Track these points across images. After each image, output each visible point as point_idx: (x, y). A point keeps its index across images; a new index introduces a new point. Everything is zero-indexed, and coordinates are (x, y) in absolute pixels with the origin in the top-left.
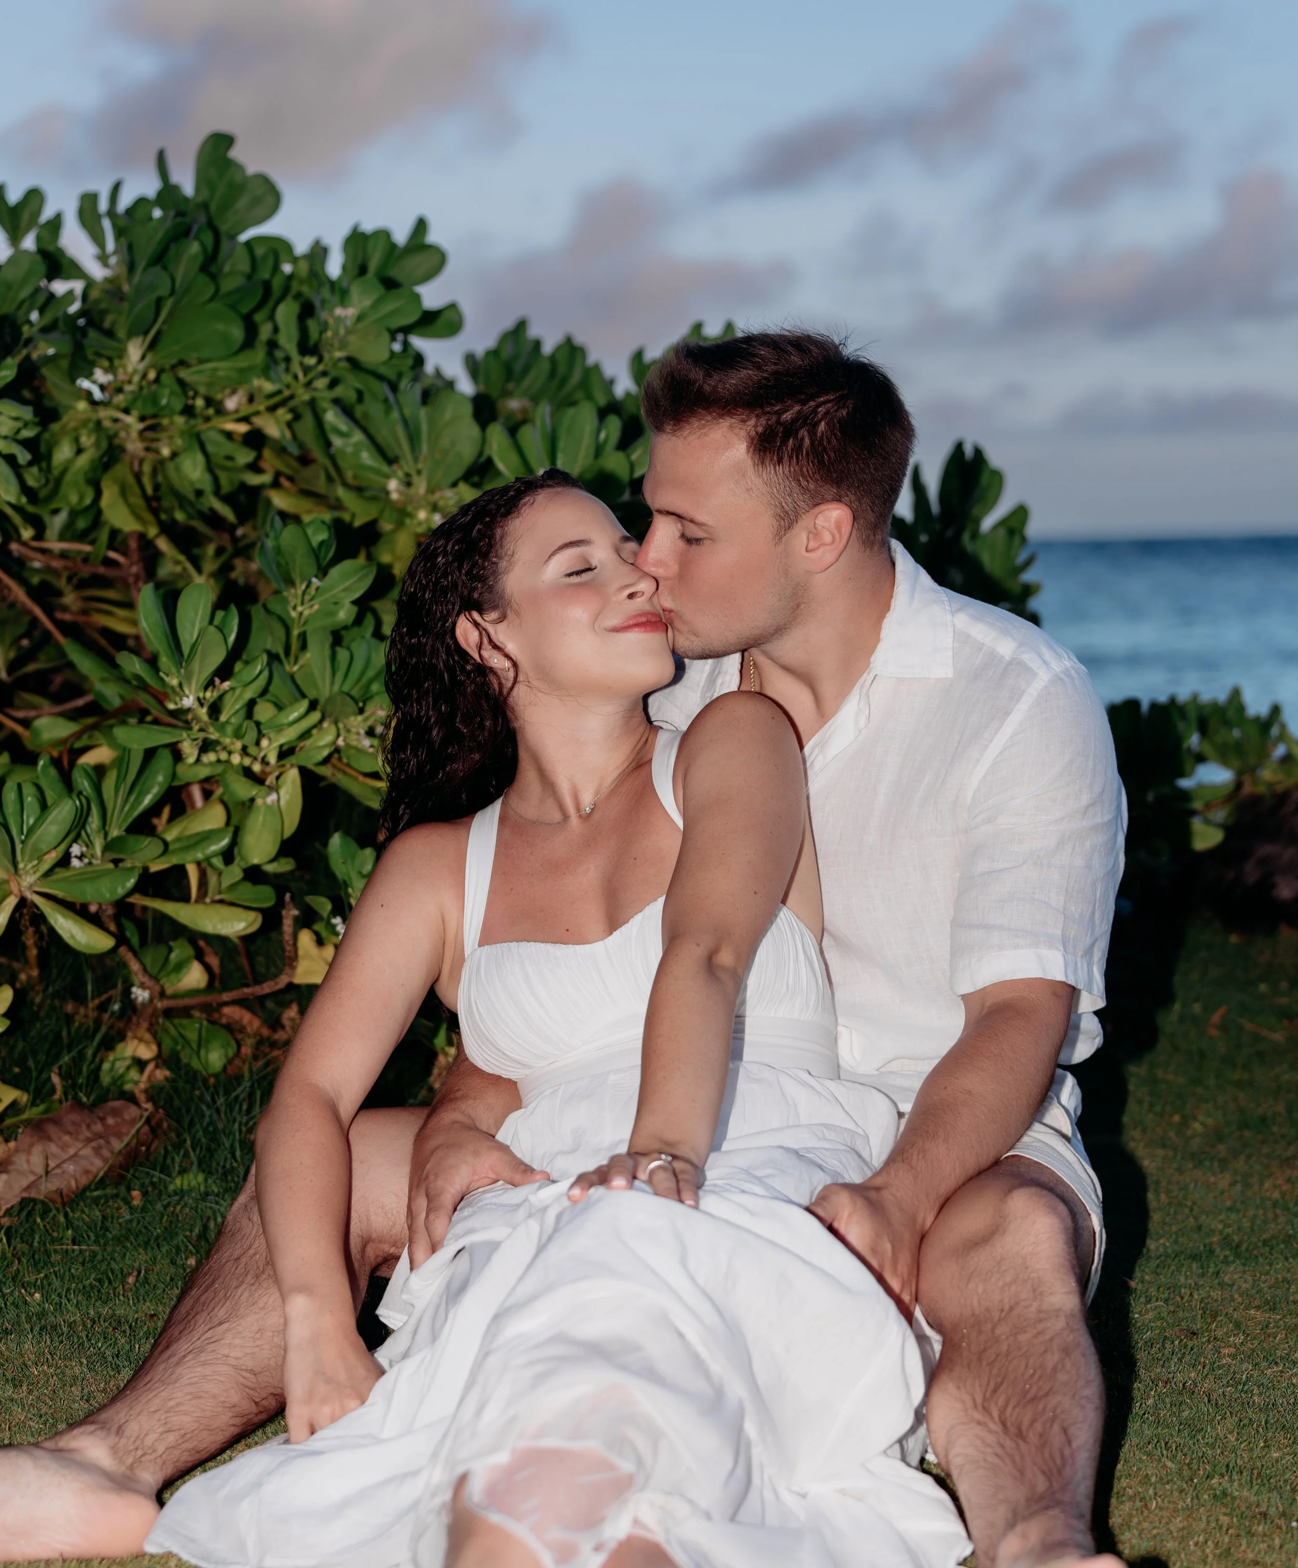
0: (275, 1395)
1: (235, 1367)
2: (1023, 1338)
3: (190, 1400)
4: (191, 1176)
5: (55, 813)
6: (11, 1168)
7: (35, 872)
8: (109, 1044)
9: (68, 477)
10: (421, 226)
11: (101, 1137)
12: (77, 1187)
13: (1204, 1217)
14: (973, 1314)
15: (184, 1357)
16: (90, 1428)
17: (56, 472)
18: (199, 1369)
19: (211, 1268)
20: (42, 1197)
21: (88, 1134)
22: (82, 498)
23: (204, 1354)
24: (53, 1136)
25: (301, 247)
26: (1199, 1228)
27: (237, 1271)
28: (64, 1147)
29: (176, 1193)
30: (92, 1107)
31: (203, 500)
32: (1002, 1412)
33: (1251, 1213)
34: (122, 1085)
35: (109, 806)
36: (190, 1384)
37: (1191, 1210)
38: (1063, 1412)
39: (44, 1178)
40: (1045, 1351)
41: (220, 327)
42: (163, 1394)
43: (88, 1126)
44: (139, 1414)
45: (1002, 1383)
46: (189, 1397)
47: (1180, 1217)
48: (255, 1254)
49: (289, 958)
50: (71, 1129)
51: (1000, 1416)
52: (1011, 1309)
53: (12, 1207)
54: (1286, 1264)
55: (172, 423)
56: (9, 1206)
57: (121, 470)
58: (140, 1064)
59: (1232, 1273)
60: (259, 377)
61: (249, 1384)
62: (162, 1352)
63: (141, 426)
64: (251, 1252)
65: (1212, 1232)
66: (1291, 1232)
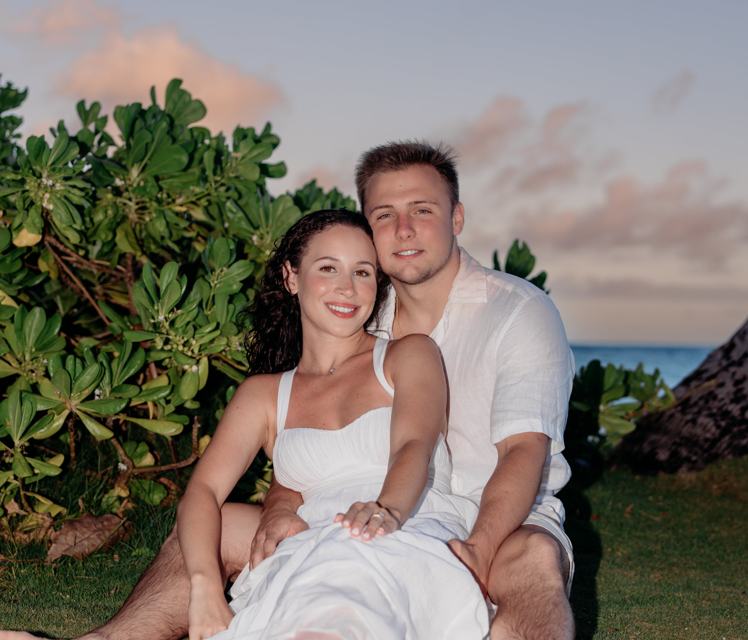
0: (181, 628)
1: (164, 613)
2: (536, 599)
3: (141, 626)
4: (143, 548)
5: (89, 370)
6: (57, 541)
7: (78, 398)
8: (105, 491)
9: (101, 227)
10: (268, 126)
11: (101, 530)
12: (89, 552)
13: (622, 587)
14: (512, 590)
15: (140, 606)
16: (95, 634)
17: (96, 225)
18: (147, 612)
19: (154, 568)
20: (71, 555)
21: (95, 528)
22: (107, 237)
23: (149, 606)
24: (78, 528)
25: (214, 133)
26: (620, 592)
27: (166, 570)
28: (83, 533)
29: (135, 556)
30: (97, 517)
31: (164, 241)
32: (525, 632)
33: (644, 586)
34: (111, 509)
35: (114, 374)
36: (142, 619)
37: (616, 584)
38: (554, 631)
39: (73, 547)
40: (546, 605)
41: (177, 156)
42: (129, 622)
43: (95, 525)
44: (118, 630)
45: (525, 619)
46: (142, 624)
47: (610, 587)
48: (174, 563)
49: (195, 448)
50: (87, 525)
51: (524, 634)
52: (530, 587)
53: (57, 559)
54: (660, 606)
55: (151, 205)
56: (56, 558)
57: (126, 226)
58: (120, 499)
59: (635, 609)
60: (193, 185)
61: (170, 622)
62: (129, 604)
63: (136, 207)
64: (173, 561)
65: (625, 594)
66: (663, 595)
